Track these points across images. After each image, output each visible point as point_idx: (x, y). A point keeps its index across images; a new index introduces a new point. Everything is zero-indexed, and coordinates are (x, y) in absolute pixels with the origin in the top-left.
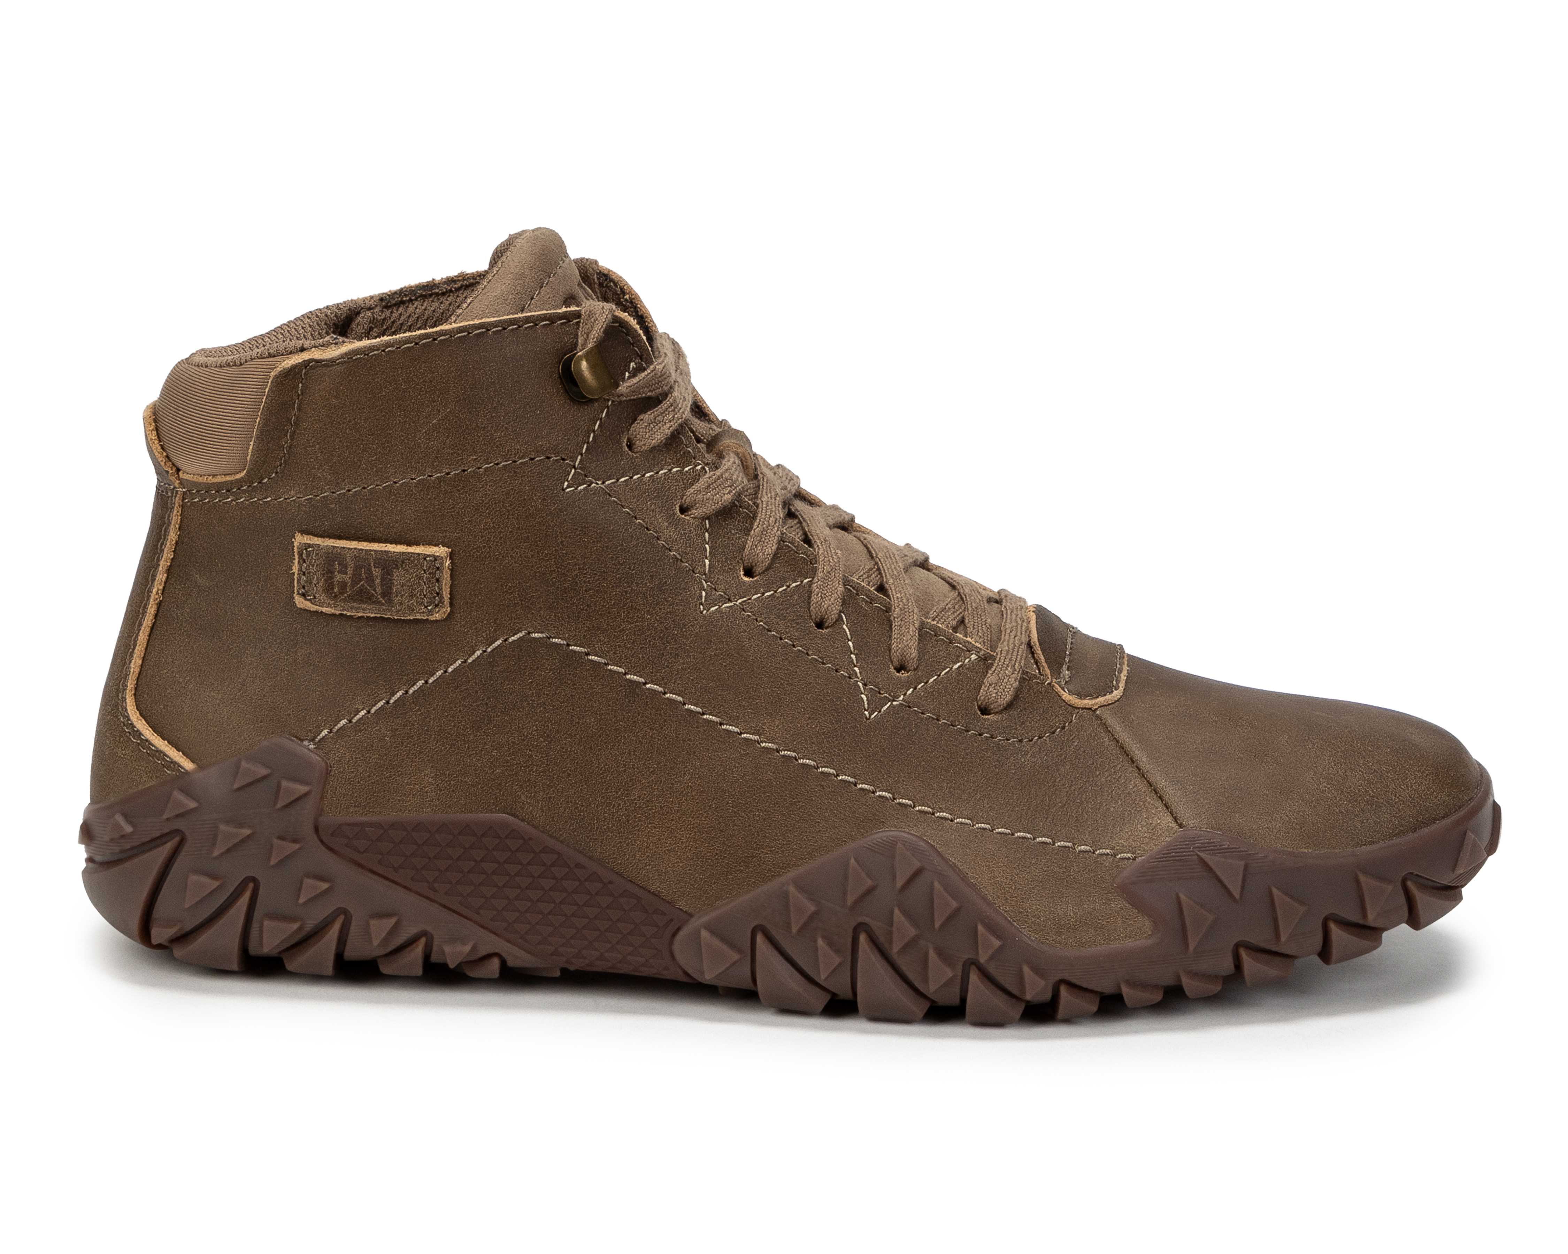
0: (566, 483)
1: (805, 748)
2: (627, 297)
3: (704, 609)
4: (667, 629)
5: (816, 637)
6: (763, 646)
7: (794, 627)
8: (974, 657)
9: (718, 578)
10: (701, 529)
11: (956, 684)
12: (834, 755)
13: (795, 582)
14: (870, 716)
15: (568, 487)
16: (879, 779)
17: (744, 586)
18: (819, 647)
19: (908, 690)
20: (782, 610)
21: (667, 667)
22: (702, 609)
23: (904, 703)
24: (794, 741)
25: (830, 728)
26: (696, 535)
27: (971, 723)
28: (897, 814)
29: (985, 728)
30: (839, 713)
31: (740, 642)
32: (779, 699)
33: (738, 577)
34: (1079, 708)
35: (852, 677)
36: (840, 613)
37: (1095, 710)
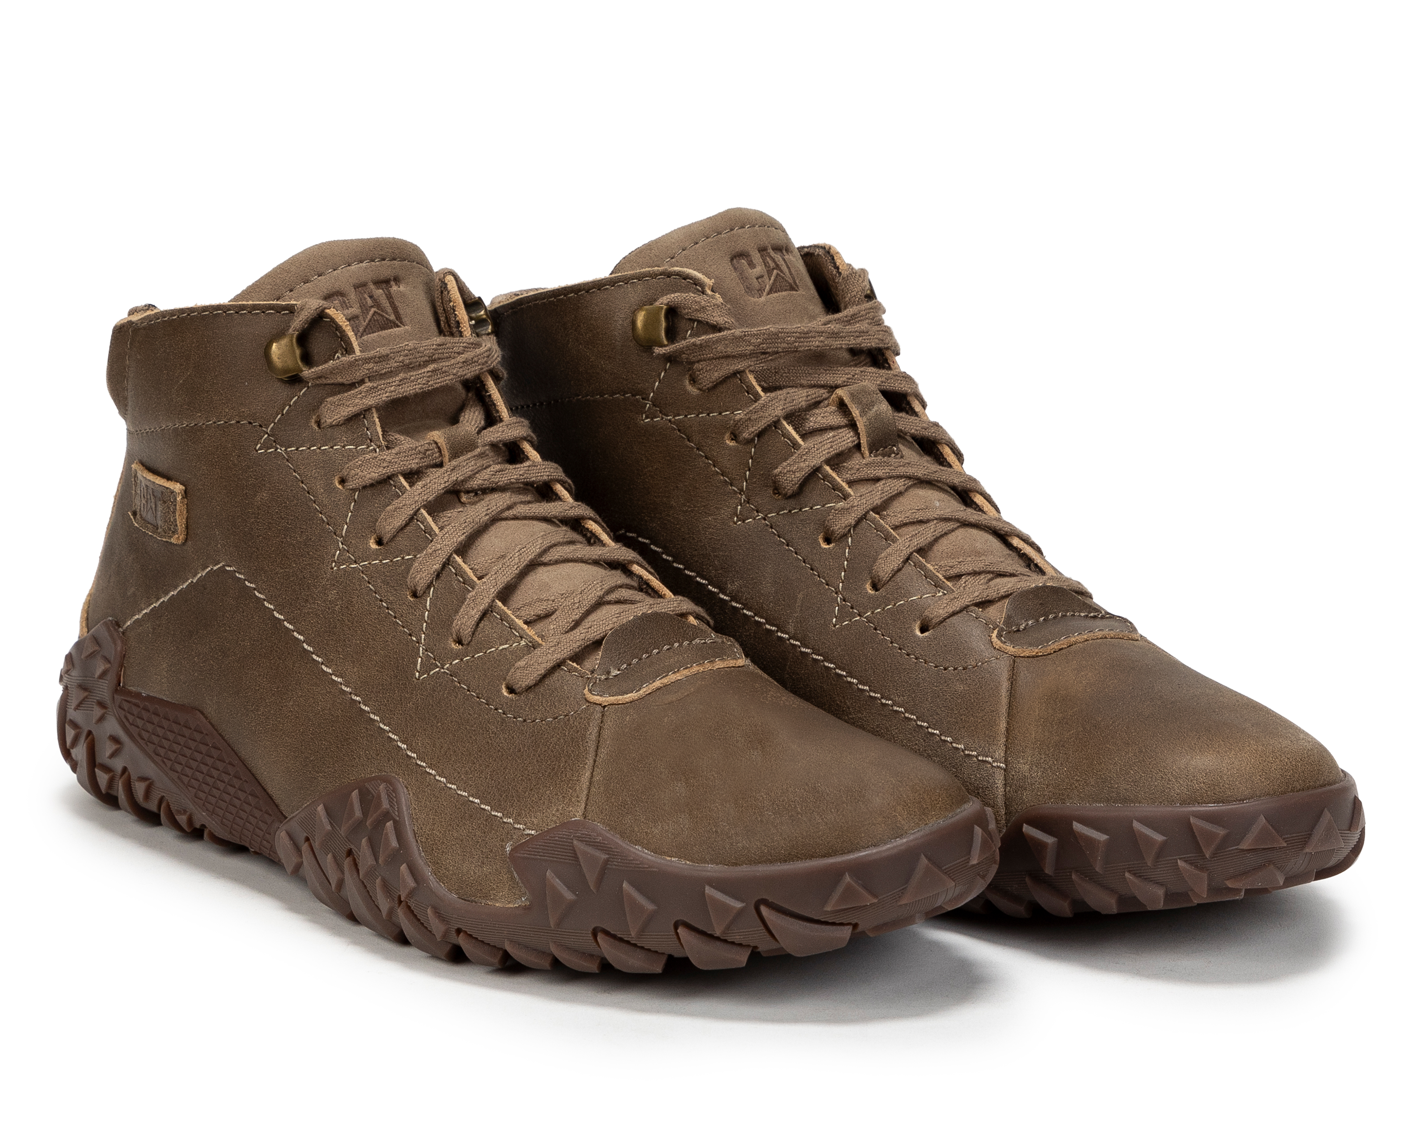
0: (259, 445)
2: (452, 304)
3: (335, 566)
4: (304, 578)
5: (404, 603)
7: (392, 592)
8: (523, 643)
9: (350, 543)
10: (350, 499)
11: (493, 662)
12: (383, 706)
13: (409, 555)
14: (419, 677)
15: (260, 449)
16: (404, 732)
17: (368, 552)
18: (403, 612)
19: (455, 661)
20: (387, 577)
21: (299, 609)
22: (333, 565)
23: (447, 671)
25: (388, 681)
26: (345, 503)
27: (491, 699)
29: (502, 705)
30: (399, 670)
31: (352, 598)
32: (364, 650)
33: (367, 544)
34: (591, 703)
35: (418, 642)
36: (429, 587)
37: (605, 707)
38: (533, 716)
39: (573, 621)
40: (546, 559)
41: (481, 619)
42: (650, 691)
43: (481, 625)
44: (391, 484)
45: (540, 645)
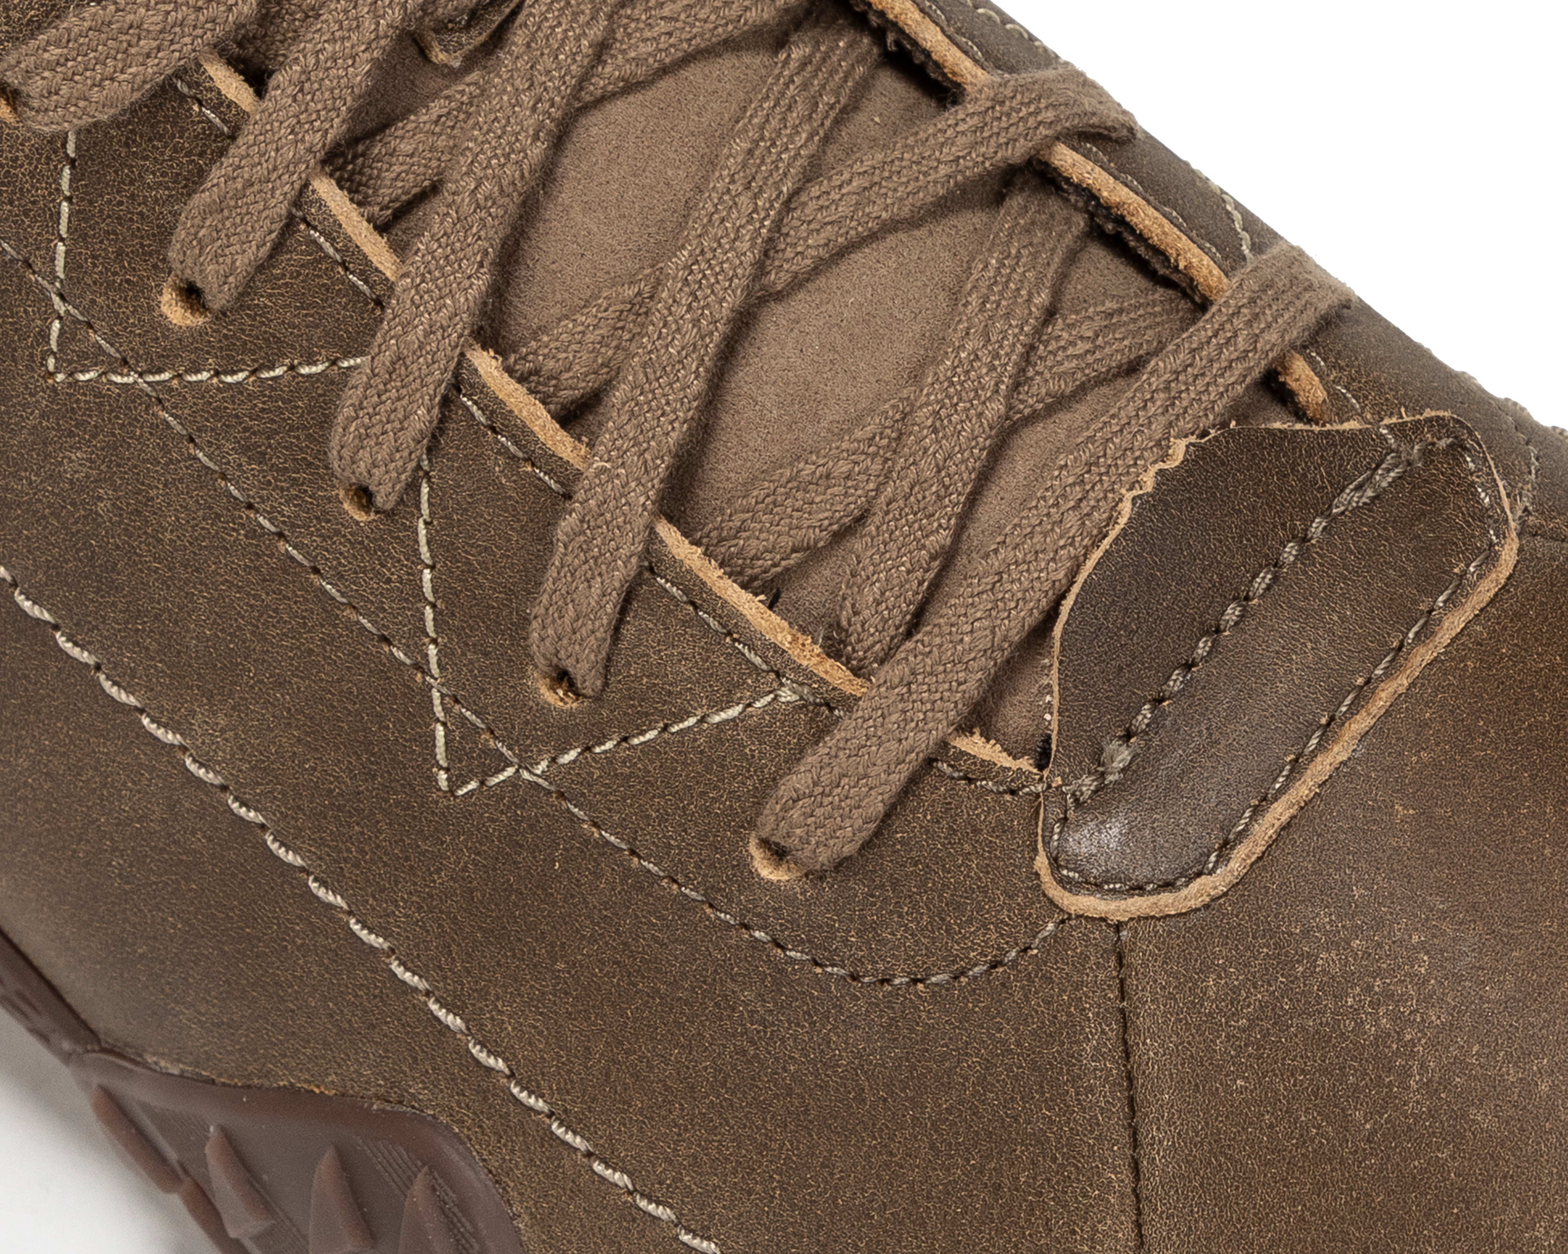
1: (281, 813)
3: (58, 370)
5: (337, 533)
6: (200, 513)
7: (282, 489)
8: (787, 697)
9: (93, 302)
10: (48, 158)
11: (700, 768)
12: (345, 860)
13: (313, 361)
14: (453, 789)
16: (441, 969)
17: (166, 337)
18: (340, 563)
19: (565, 751)
20: (254, 433)
22: (51, 368)
23: (545, 784)
24: (258, 784)
25: (347, 786)
26: (32, 175)
27: (720, 890)
28: (464, 1080)
29: (759, 915)
30: (373, 755)
31: (143, 484)
32: (231, 662)
33: (150, 305)
34: (1068, 912)
35: (417, 667)
36: (413, 487)
37: (1118, 927)
38: (881, 966)
39: (933, 558)
40: (777, 279)
41: (624, 609)
42: (1260, 849)
43: (629, 631)
44: (183, 97)
45: (849, 703)
